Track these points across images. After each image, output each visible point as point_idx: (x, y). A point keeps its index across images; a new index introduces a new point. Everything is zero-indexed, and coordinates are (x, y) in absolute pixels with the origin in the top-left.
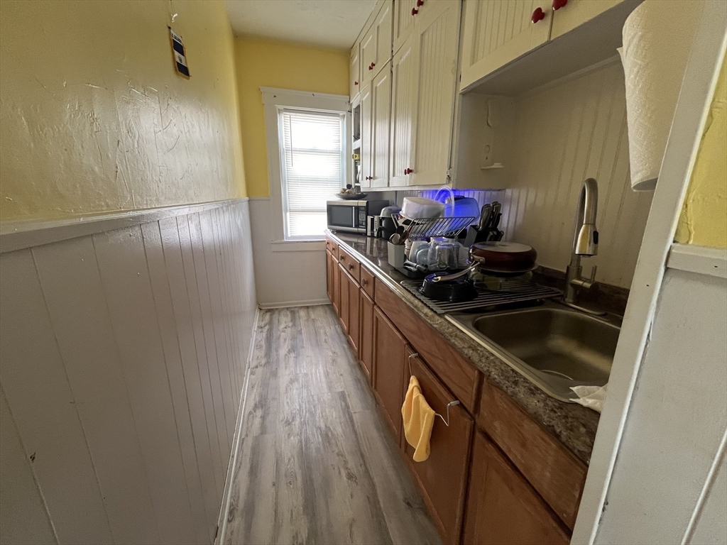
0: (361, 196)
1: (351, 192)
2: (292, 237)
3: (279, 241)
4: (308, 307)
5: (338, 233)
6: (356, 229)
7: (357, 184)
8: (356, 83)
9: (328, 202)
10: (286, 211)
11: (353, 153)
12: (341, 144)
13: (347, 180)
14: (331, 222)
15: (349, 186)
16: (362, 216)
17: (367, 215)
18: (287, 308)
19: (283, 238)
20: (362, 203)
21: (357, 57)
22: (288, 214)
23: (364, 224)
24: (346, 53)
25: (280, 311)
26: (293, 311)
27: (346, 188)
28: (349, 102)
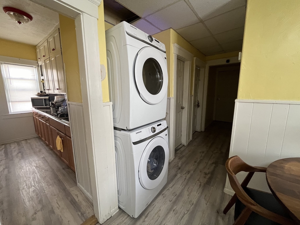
0: (47, 95)
1: (42, 94)
2: (13, 112)
3: (7, 114)
4: (26, 140)
5: (38, 109)
6: (46, 107)
7: (45, 91)
8: (39, 58)
9: (31, 98)
10: (9, 102)
11: (41, 80)
12: (35, 77)
13: (40, 90)
14: (34, 105)
15: (41, 92)
16: (47, 102)
17: (49, 101)
18: (15, 142)
19: (9, 113)
20: (47, 97)
21: (38, 50)
22: (10, 103)
23: (49, 104)
24: (34, 47)
25: (10, 144)
26: (18, 143)
28: (37, 63)
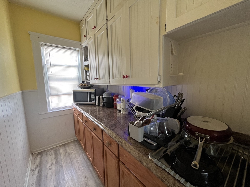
0: (91, 87)
1: (85, 85)
2: (53, 109)
3: (44, 113)
4: (64, 145)
5: (80, 105)
6: (90, 103)
7: (87, 81)
8: (85, 36)
9: (73, 90)
10: (49, 96)
11: (84, 67)
12: (78, 63)
13: (82, 79)
14: (75, 100)
15: (83, 82)
16: (93, 97)
17: (95, 96)
18: (52, 149)
19: (47, 111)
20: (93, 90)
21: (84, 25)
22: (50, 97)
23: (94, 100)
24: (78, 24)
25: (47, 152)
27: (82, 83)
28: (81, 45)
